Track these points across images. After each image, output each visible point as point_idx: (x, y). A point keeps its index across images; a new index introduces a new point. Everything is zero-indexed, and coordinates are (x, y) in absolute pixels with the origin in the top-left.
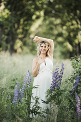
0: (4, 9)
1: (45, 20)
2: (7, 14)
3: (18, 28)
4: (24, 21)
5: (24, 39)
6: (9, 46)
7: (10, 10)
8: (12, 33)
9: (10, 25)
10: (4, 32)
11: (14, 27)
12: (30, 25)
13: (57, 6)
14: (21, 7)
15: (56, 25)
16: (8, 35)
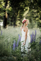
0: (9, 7)
2: (11, 9)
3: (17, 15)
7: (12, 7)
9: (13, 14)
10: (10, 17)
11: (15, 14)
12: (23, 13)
13: (35, 4)
14: (18, 6)
15: (35, 13)
16: (12, 18)
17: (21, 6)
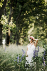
0: (12, 23)
1: (35, 28)
2: (14, 26)
3: (21, 32)
4: (24, 29)
5: (25, 38)
6: (16, 41)
7: (16, 24)
8: (17, 35)
9: (16, 31)
10: (13, 34)
11: (19, 32)
12: (28, 31)
13: (40, 21)
14: (22, 22)
16: (15, 36)
17: (25, 22)
